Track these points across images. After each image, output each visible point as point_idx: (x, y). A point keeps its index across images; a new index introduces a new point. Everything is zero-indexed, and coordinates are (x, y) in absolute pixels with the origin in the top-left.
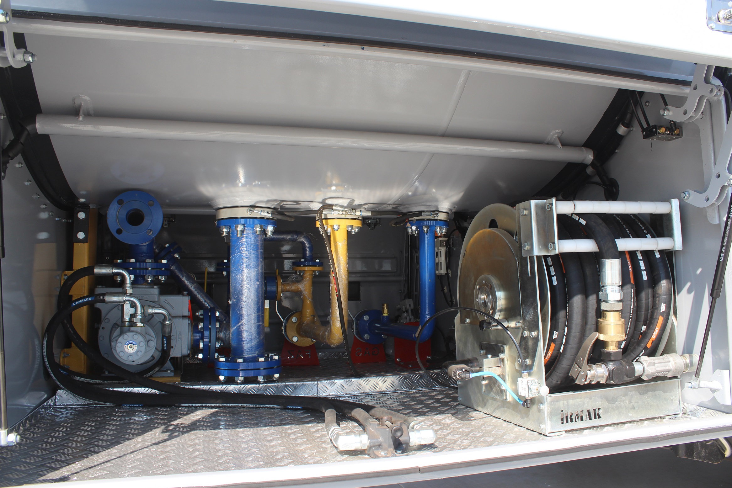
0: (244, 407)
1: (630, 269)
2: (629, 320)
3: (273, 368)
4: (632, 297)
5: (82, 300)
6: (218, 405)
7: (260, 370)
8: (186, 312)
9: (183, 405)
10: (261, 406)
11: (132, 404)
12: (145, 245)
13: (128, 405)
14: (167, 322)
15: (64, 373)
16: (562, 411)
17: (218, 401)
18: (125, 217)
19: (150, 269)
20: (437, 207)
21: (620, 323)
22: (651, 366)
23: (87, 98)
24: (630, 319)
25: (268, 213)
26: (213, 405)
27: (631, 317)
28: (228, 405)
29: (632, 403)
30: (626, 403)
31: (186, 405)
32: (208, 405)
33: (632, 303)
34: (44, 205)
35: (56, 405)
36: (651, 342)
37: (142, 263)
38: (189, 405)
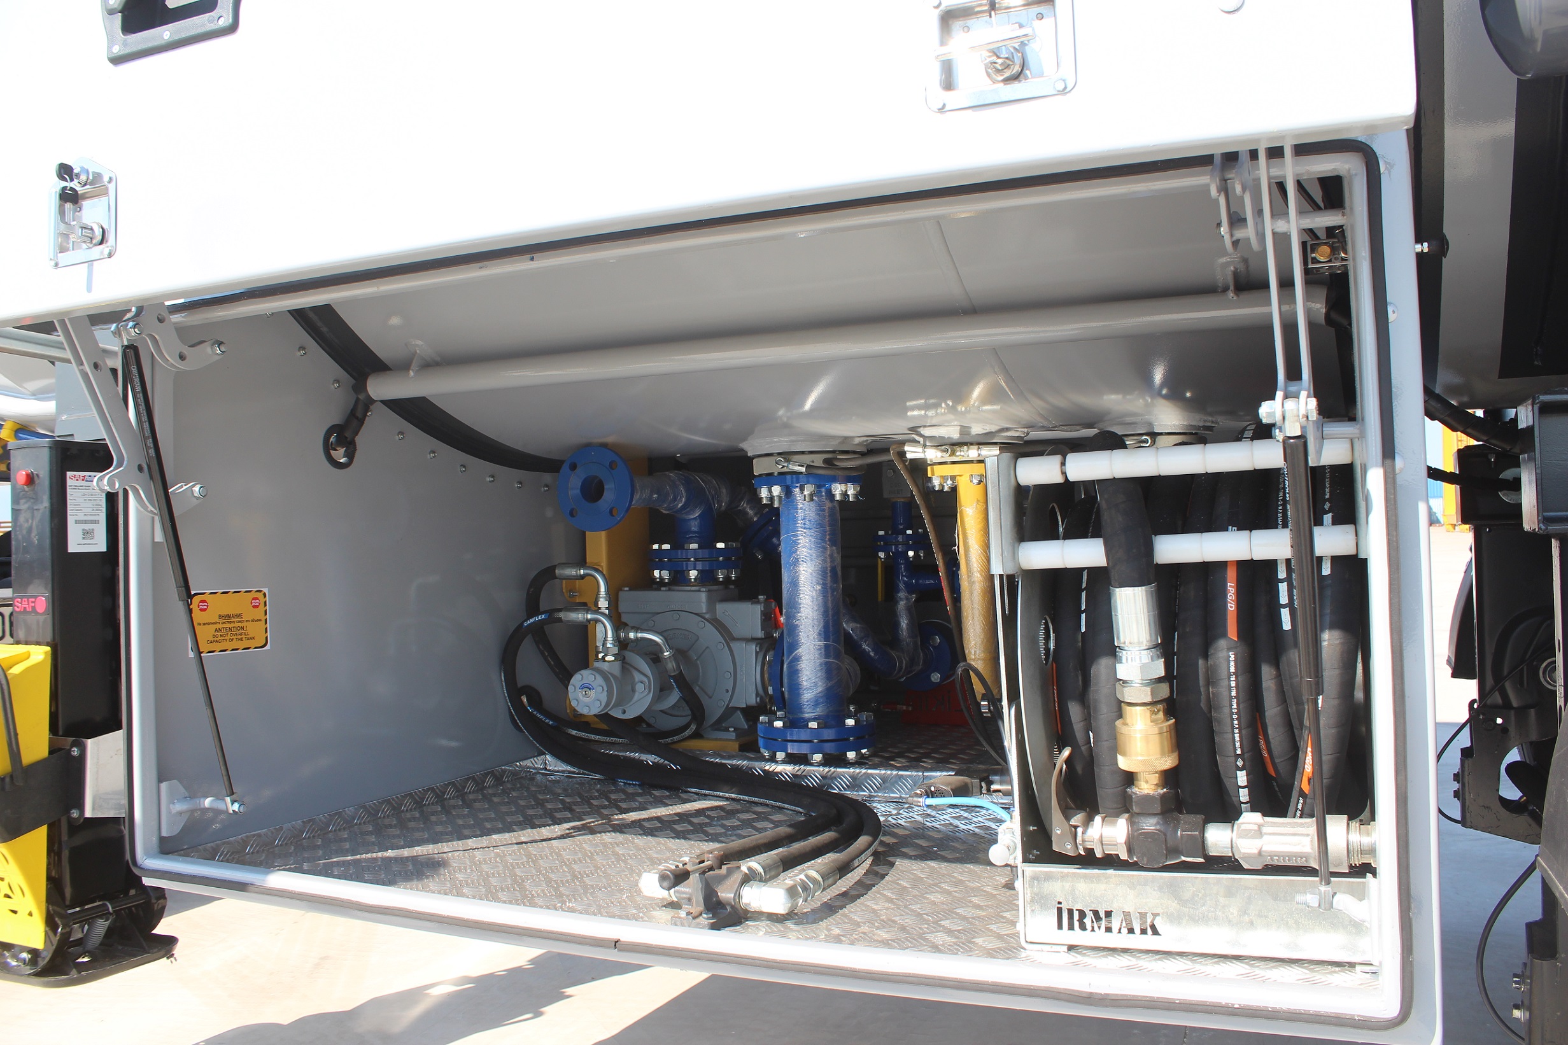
0: (767, 805)
1: (1229, 605)
2: (1232, 724)
3: (848, 739)
4: (1232, 669)
5: (534, 619)
6: (733, 796)
7: (813, 742)
9: (689, 789)
10: (786, 806)
11: (627, 780)
12: (695, 518)
13: (622, 781)
14: (665, 654)
15: (551, 723)
16: (1060, 903)
17: (733, 790)
18: (578, 491)
19: (692, 559)
21: (1156, 730)
23: (419, 342)
24: (1236, 722)
26: (727, 795)
27: (1235, 716)
28: (746, 798)
29: (1248, 914)
30: (1232, 914)
31: (693, 790)
32: (721, 794)
33: (1233, 684)
35: (545, 769)
36: (1307, 779)
37: (679, 551)
38: (698, 790)
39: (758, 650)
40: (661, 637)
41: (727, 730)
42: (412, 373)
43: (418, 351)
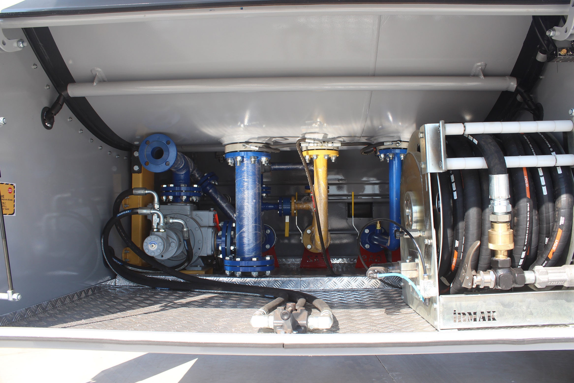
0: (237, 294)
1: (526, 185)
2: (526, 232)
3: (266, 266)
4: (528, 210)
5: (123, 213)
6: (219, 291)
7: (254, 267)
8: (212, 224)
9: (195, 290)
10: (249, 294)
11: (162, 288)
12: (183, 174)
13: (160, 288)
14: (185, 229)
15: (120, 263)
16: (455, 311)
17: (219, 289)
18: (150, 153)
19: (184, 191)
20: (399, 137)
21: (508, 233)
22: (543, 275)
23: (99, 70)
24: (527, 231)
25: (255, 147)
26: (216, 291)
27: (528, 229)
28: (226, 292)
29: (530, 309)
30: (524, 309)
31: (197, 290)
32: (213, 291)
33: (528, 215)
34: (100, 146)
35: (116, 285)
36: (552, 253)
37: (178, 187)
38: (200, 290)
39: (213, 231)
40: (184, 222)
41: (197, 266)
42: (95, 84)
43: (97, 74)
